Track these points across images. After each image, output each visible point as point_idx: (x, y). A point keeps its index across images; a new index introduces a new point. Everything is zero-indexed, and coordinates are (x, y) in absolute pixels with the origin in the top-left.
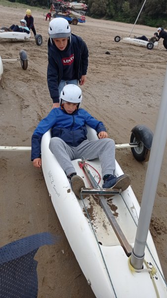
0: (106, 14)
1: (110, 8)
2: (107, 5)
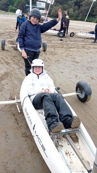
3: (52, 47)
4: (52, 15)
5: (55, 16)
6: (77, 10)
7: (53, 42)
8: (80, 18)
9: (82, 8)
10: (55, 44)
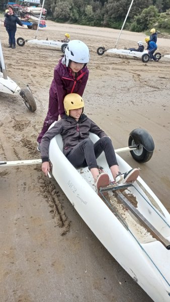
0: (70, 19)
1: (73, 12)
2: (70, 9)
3: (46, 67)
4: (55, 17)
5: (61, 19)
6: (99, 9)
7: (50, 59)
8: (105, 22)
9: (107, 6)
10: (53, 63)
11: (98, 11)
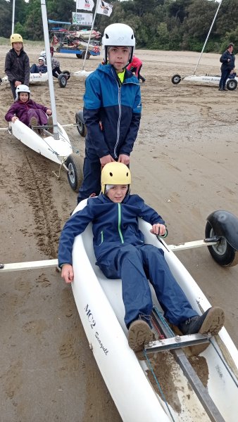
1: (140, 33)
6: (176, 27)
8: (184, 44)
9: (188, 21)
11: (175, 30)
